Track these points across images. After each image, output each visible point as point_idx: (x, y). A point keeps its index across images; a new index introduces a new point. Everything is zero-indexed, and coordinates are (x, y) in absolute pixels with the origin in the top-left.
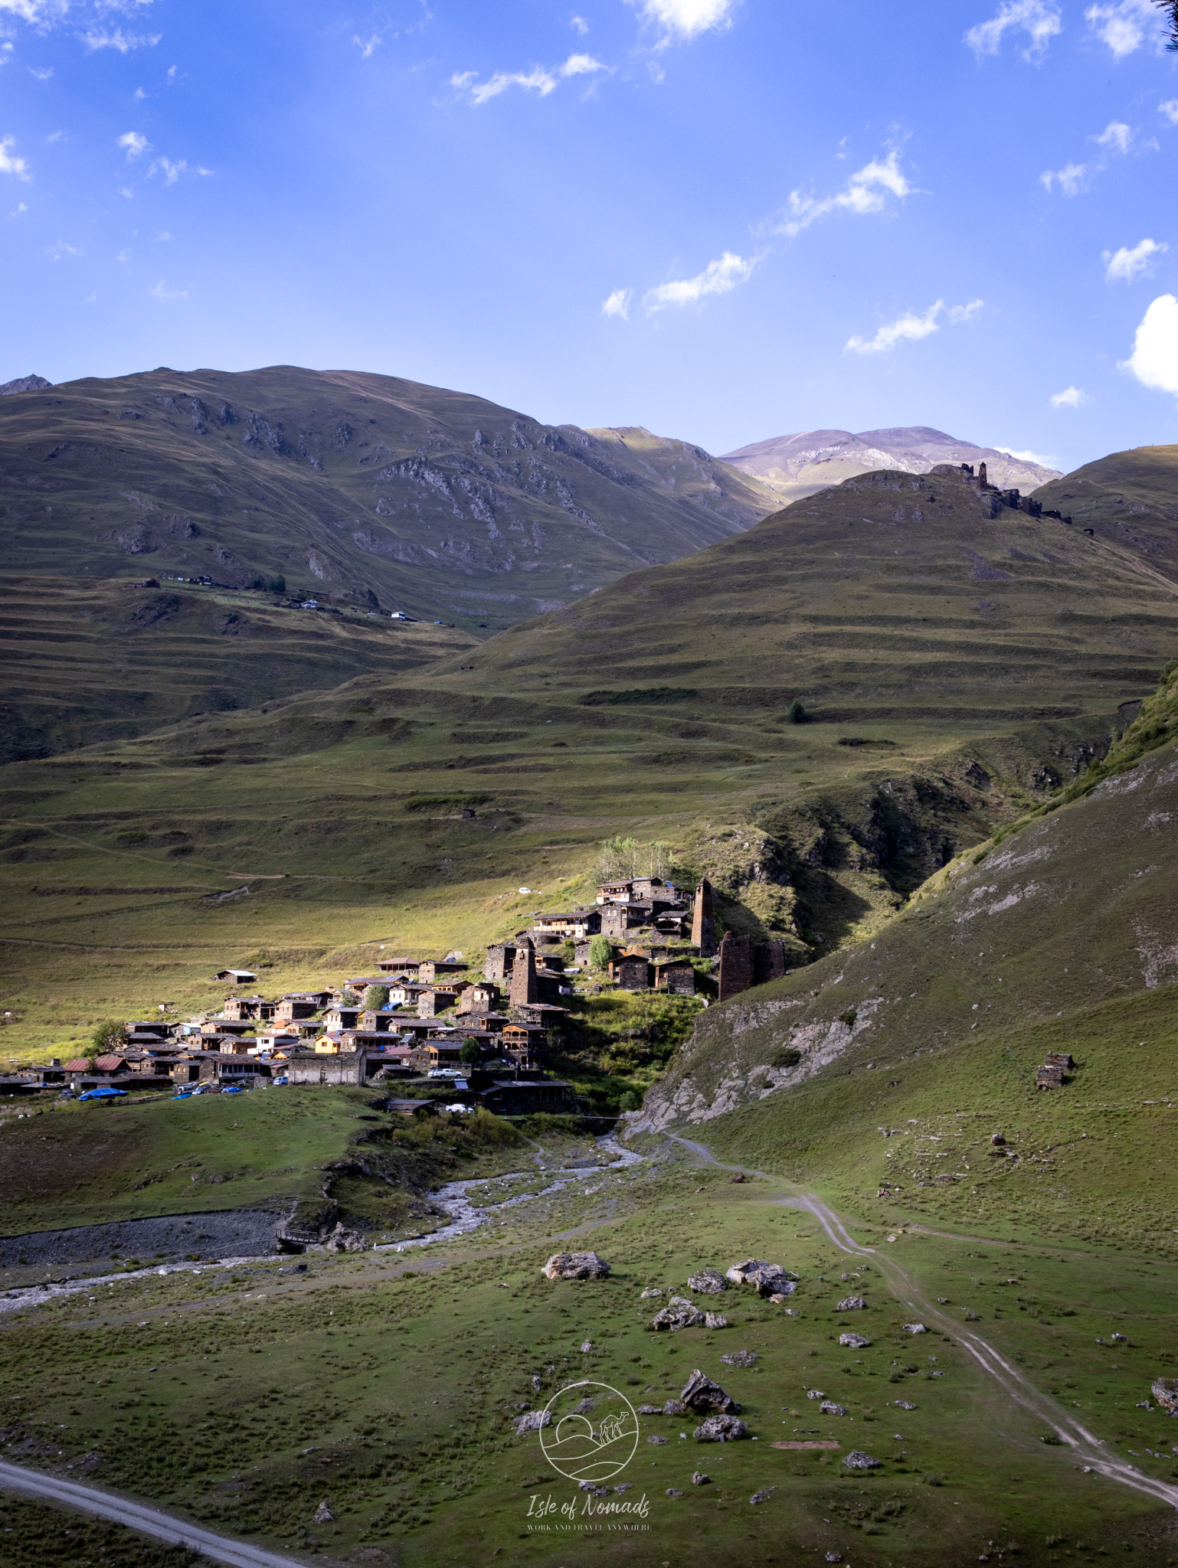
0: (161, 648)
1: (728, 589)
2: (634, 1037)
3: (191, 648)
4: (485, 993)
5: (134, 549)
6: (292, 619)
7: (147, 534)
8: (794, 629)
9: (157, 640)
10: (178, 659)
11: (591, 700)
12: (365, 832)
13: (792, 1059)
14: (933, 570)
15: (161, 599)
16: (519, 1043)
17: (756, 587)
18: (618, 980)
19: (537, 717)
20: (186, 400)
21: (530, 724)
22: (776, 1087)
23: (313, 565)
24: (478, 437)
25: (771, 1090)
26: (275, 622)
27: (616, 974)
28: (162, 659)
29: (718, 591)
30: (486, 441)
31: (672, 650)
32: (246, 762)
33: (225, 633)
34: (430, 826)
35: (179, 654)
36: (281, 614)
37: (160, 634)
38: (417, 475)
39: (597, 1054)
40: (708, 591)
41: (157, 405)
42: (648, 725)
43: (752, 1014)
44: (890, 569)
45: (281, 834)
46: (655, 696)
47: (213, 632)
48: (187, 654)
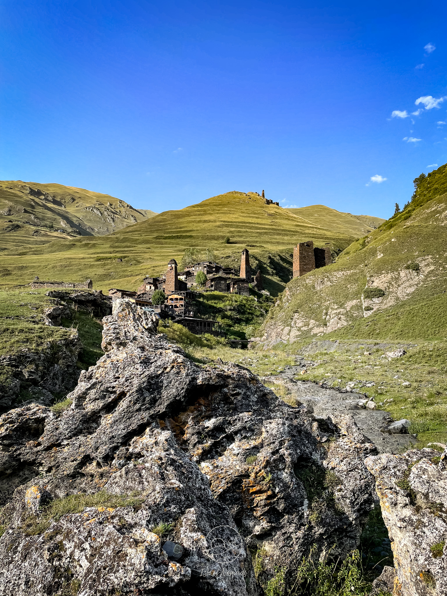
0: (11, 238)
1: (195, 215)
2: (230, 310)
3: (22, 238)
4: (152, 286)
5: (5, 214)
6: (55, 234)
7: (10, 211)
8: (218, 224)
9: (11, 236)
10: (17, 241)
11: (157, 238)
12: (79, 267)
13: (380, 293)
14: (255, 214)
15: (13, 225)
16: (178, 305)
17: (203, 215)
18: (213, 288)
19: (139, 243)
20: (26, 187)
21: (137, 244)
22: (375, 310)
23: (62, 223)
24: (109, 204)
25: (372, 311)
26: (49, 234)
27: (212, 286)
28: (12, 240)
29: (192, 216)
30: (111, 205)
31: (181, 228)
32: (35, 254)
33: (33, 235)
34: (104, 265)
35: (18, 239)
36: (51, 232)
37: (11, 234)
38: (92, 210)
39: (214, 317)
40: (189, 216)
41: (17, 187)
42: (178, 244)
43: (326, 279)
44: (242, 212)
45: (47, 268)
46: (178, 237)
47: (29, 235)
48: (20, 240)
